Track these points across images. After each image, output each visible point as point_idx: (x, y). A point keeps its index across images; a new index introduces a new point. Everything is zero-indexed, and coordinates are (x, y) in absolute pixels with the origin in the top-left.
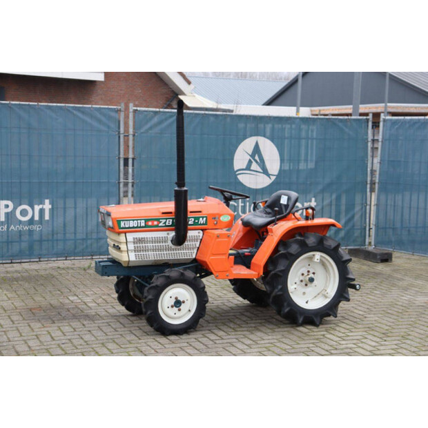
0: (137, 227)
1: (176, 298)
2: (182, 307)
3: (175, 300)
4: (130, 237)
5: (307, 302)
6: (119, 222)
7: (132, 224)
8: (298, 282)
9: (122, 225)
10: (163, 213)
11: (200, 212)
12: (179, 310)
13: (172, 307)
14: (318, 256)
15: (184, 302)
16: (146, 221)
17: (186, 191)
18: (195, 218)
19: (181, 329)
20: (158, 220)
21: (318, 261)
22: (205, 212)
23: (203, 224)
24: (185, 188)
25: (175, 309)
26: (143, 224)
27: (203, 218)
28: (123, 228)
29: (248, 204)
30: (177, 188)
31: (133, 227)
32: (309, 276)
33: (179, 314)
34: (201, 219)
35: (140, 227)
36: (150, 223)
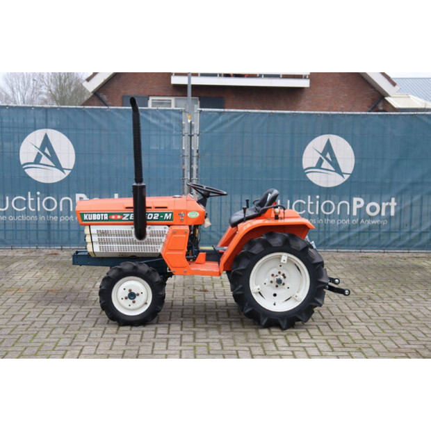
0: (100, 220)
1: (130, 290)
2: (137, 299)
3: (129, 292)
4: (94, 229)
5: (275, 304)
6: (82, 215)
7: (95, 217)
8: (268, 283)
9: (85, 217)
10: (127, 208)
11: (166, 208)
12: (134, 302)
13: (126, 298)
14: (285, 256)
15: (138, 295)
16: (110, 214)
17: (144, 187)
18: (160, 214)
19: (136, 321)
20: (122, 215)
21: (285, 262)
22: (171, 208)
23: (169, 220)
24: (143, 184)
25: (130, 301)
26: (106, 218)
27: (168, 213)
28: (86, 220)
29: (318, 202)
30: (135, 184)
31: (96, 220)
32: (278, 277)
33: (133, 306)
34: (166, 215)
35: (103, 220)
36: (113, 217)
